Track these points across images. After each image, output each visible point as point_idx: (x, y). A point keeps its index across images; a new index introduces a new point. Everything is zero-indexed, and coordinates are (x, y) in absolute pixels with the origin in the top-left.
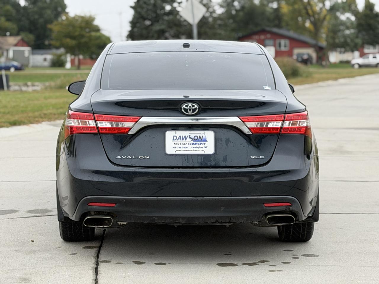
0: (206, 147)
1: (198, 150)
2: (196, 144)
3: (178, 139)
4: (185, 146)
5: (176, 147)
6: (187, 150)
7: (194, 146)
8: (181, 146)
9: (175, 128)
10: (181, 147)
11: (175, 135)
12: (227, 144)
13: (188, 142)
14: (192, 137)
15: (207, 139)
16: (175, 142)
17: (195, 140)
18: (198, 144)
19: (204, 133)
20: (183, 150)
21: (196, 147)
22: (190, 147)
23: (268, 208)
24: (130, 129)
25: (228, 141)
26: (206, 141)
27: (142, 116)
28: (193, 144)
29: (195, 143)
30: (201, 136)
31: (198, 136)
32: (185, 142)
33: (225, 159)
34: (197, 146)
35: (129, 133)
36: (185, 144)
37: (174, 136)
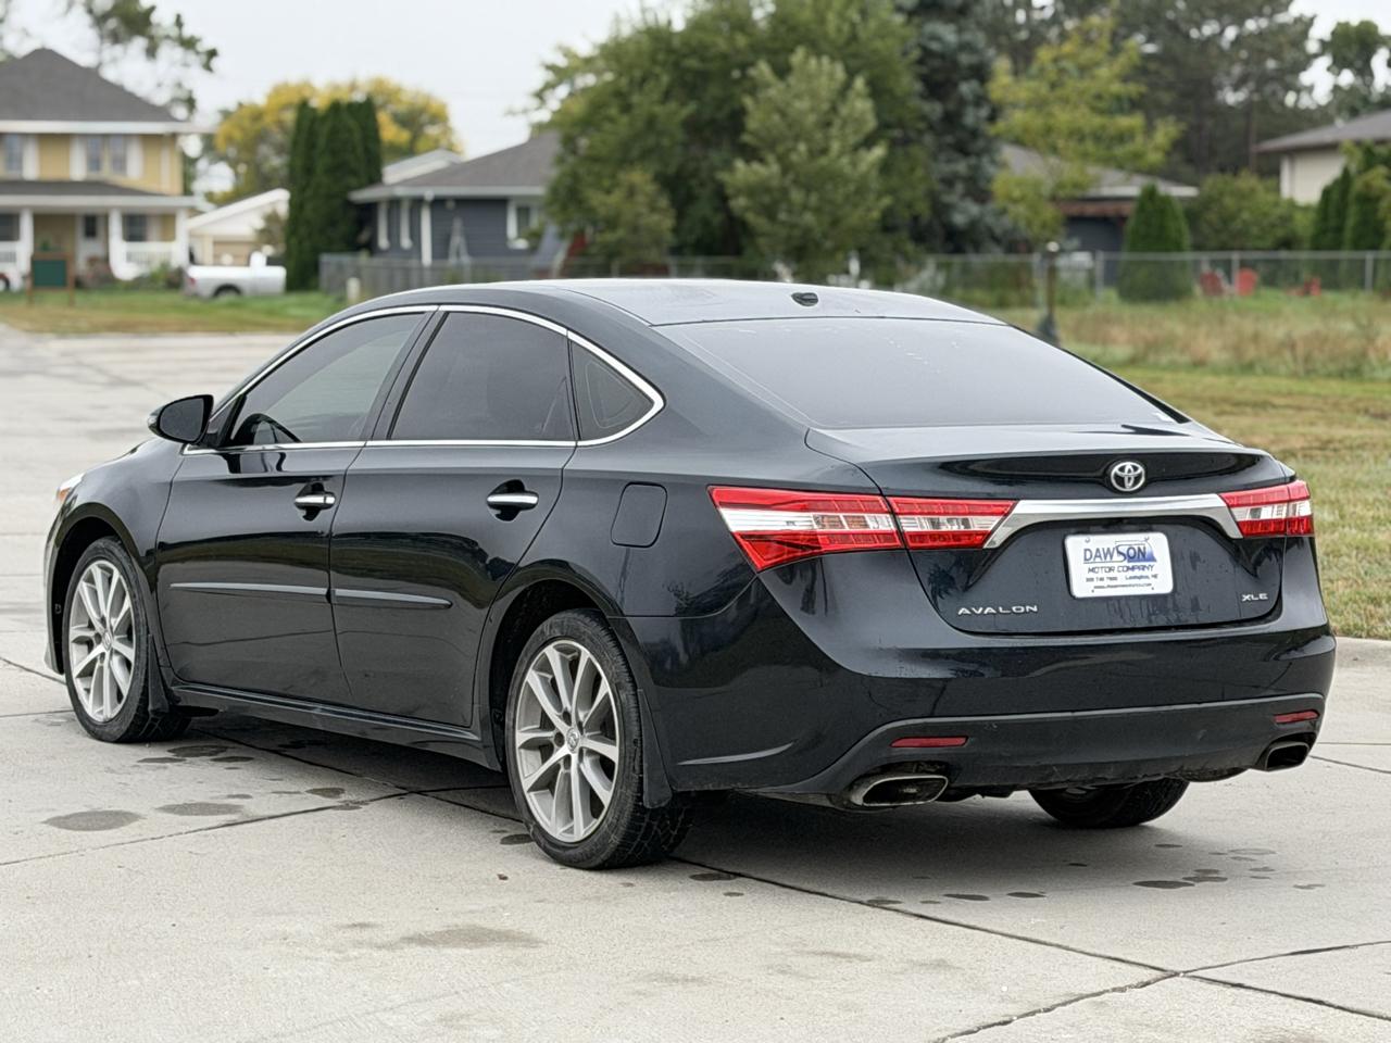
0: (1155, 576)
1: (1140, 585)
2: (1133, 568)
3: (1096, 556)
4: (1111, 574)
5: (1092, 580)
6: (1116, 586)
7: (1131, 573)
8: (1105, 575)
9: (1084, 529)
10: (1102, 579)
11: (1088, 546)
12: (1194, 567)
13: (1116, 565)
14: (1123, 549)
15: (1156, 555)
16: (1092, 566)
17: (1131, 559)
18: (1139, 568)
19: (1146, 540)
20: (1109, 586)
21: (1135, 577)
22: (1122, 578)
23: (1282, 727)
24: (989, 534)
25: (1195, 558)
26: (1152, 559)
27: (1019, 500)
28: (1128, 568)
29: (1131, 565)
30: (1142, 547)
31: (1136, 547)
32: (1110, 565)
33: (1195, 606)
34: (1137, 573)
35: (985, 546)
36: (1111, 569)
37: (1086, 550)
